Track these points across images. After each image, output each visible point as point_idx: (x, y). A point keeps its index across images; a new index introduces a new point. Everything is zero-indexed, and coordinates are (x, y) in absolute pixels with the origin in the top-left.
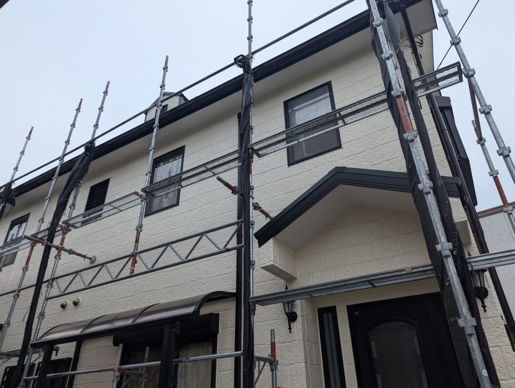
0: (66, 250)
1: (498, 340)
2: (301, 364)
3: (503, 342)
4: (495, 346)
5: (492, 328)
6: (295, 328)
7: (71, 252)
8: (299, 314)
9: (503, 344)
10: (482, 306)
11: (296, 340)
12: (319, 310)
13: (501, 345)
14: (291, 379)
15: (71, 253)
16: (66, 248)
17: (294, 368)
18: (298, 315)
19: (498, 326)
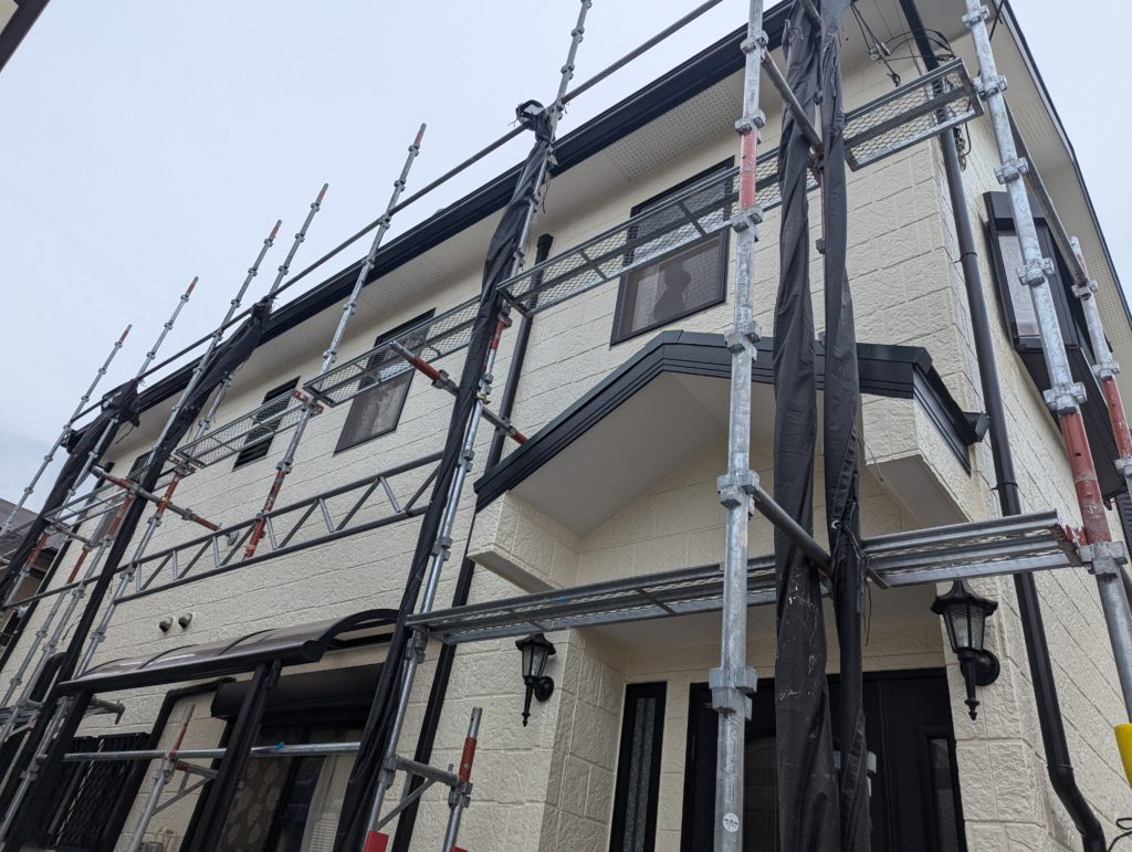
0: (176, 510)
1: (1002, 805)
2: (537, 805)
3: (1016, 811)
4: (992, 821)
5: (993, 768)
6: (544, 716)
7: (187, 515)
8: (558, 683)
9: (1016, 816)
10: (966, 702)
11: (539, 746)
12: (630, 688)
13: (1011, 818)
14: (510, 838)
15: (187, 517)
16: (174, 503)
17: (522, 813)
18: (555, 686)
19: (1009, 764)
